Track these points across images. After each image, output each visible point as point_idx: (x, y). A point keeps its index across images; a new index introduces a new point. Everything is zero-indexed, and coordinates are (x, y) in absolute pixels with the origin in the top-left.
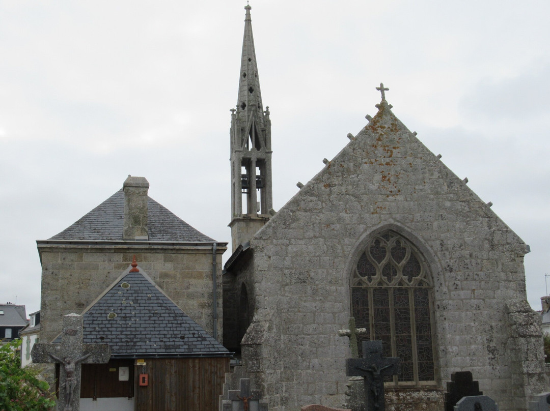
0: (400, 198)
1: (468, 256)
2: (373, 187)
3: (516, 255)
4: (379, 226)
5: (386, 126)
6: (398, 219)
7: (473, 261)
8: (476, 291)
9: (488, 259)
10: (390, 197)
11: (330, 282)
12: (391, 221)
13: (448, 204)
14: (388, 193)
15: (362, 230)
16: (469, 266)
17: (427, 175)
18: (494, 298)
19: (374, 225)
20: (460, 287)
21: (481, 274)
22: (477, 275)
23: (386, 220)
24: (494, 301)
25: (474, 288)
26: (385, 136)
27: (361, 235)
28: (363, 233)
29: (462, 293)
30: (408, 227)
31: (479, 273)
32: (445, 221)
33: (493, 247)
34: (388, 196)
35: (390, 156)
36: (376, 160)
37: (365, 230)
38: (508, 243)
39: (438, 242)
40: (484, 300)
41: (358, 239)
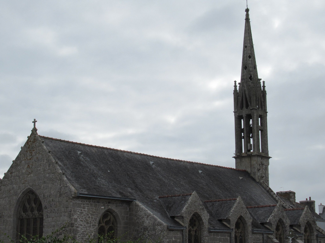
0: (32, 175)
1: (52, 201)
2: (24, 171)
3: (69, 198)
4: (25, 189)
5: (32, 140)
6: (31, 185)
7: (53, 203)
8: (54, 218)
9: (58, 202)
10: (29, 175)
11: (8, 217)
12: (29, 187)
13: (47, 175)
14: (28, 173)
15: (19, 192)
16: (52, 206)
17: (42, 162)
18: (60, 221)
19: (23, 189)
20: (49, 216)
21: (56, 209)
22: (54, 210)
23: (27, 186)
24: (59, 223)
25: (53, 216)
26: (31, 145)
27: (19, 194)
28: (20, 193)
29: (49, 219)
30: (34, 189)
31: (55, 209)
32: (45, 184)
33: (60, 195)
34: (28, 175)
35: (31, 155)
36: (27, 158)
37: (20, 192)
38: (66, 193)
39: (43, 195)
40: (56, 222)
41: (18, 196)
